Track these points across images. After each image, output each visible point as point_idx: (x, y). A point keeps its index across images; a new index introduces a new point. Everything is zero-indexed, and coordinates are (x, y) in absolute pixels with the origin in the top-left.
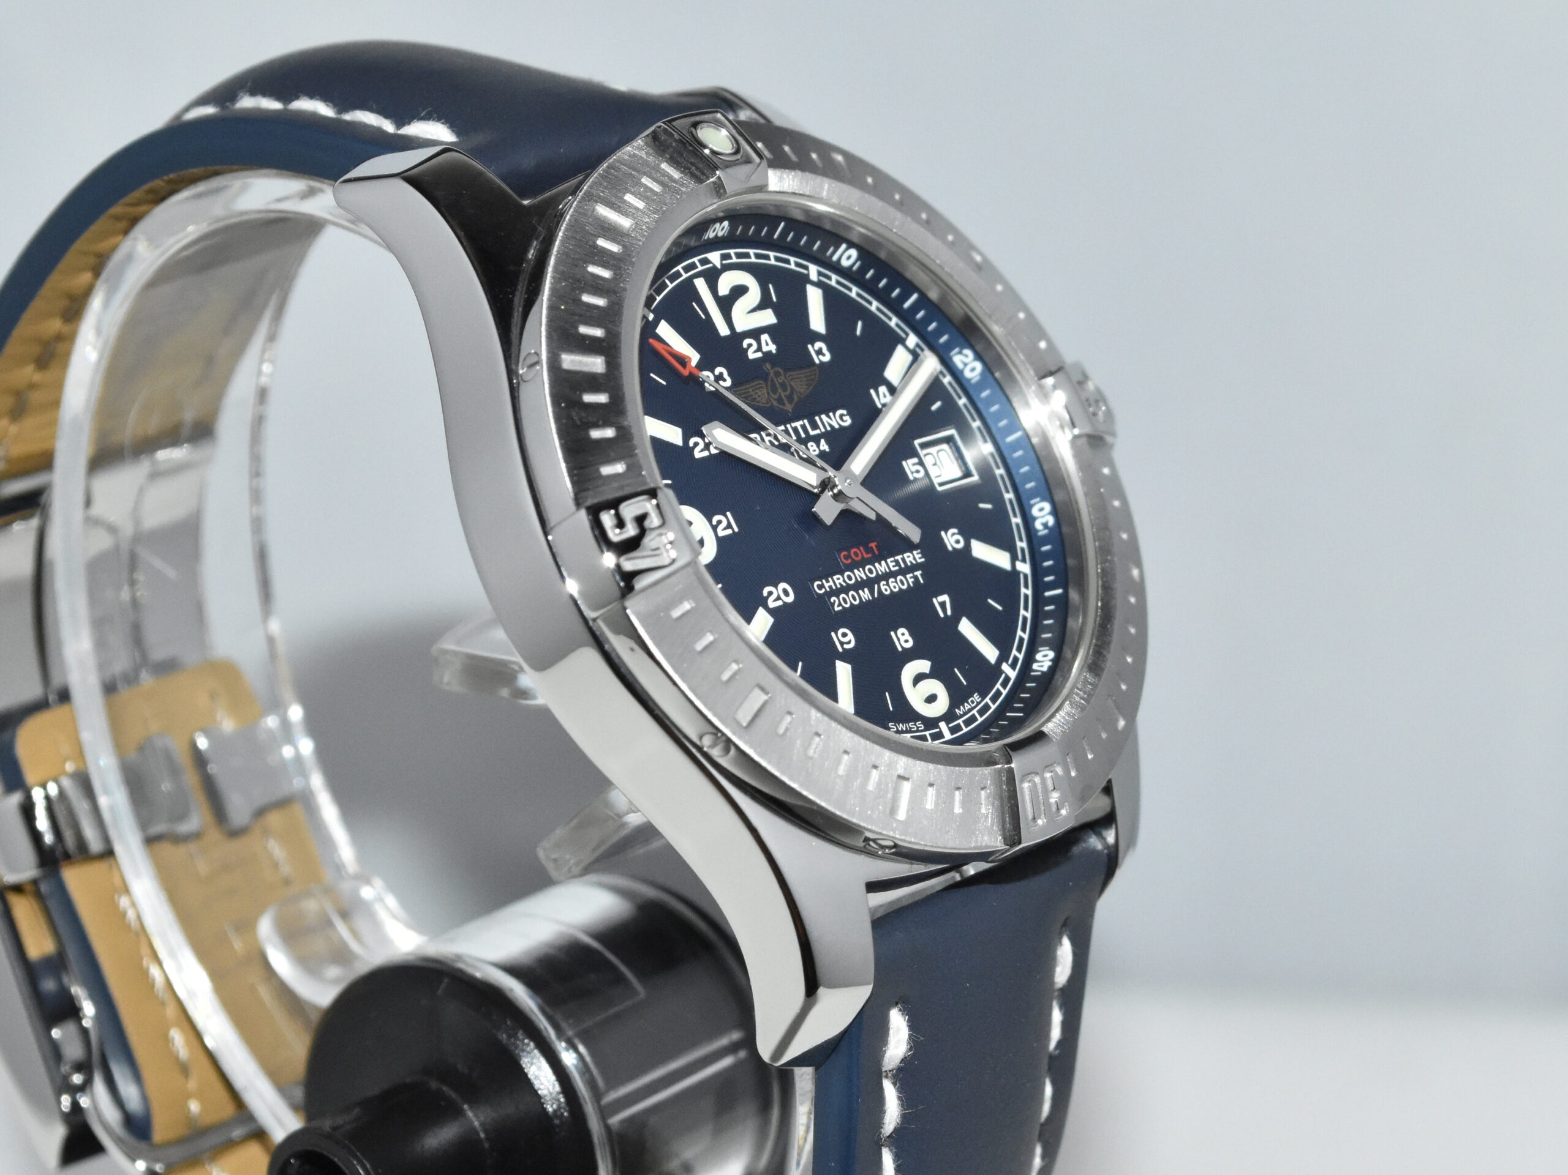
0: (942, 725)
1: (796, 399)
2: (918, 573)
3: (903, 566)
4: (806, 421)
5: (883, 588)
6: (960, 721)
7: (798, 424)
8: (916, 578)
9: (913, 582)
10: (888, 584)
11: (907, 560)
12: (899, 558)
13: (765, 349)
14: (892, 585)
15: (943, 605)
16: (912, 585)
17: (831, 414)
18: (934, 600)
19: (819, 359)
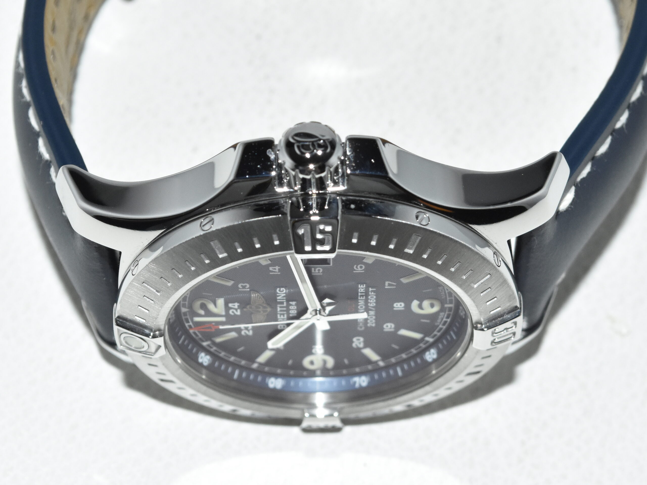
0: (446, 306)
1: (264, 305)
2: (370, 289)
3: (364, 294)
4: (278, 305)
5: (371, 305)
6: (448, 298)
7: (279, 309)
8: (372, 291)
9: (374, 293)
10: (371, 303)
11: (362, 291)
12: (359, 294)
13: (236, 307)
14: (371, 301)
15: (389, 285)
16: (375, 294)
17: (278, 295)
18: (386, 287)
19: (248, 288)
